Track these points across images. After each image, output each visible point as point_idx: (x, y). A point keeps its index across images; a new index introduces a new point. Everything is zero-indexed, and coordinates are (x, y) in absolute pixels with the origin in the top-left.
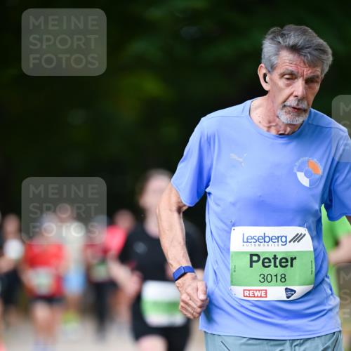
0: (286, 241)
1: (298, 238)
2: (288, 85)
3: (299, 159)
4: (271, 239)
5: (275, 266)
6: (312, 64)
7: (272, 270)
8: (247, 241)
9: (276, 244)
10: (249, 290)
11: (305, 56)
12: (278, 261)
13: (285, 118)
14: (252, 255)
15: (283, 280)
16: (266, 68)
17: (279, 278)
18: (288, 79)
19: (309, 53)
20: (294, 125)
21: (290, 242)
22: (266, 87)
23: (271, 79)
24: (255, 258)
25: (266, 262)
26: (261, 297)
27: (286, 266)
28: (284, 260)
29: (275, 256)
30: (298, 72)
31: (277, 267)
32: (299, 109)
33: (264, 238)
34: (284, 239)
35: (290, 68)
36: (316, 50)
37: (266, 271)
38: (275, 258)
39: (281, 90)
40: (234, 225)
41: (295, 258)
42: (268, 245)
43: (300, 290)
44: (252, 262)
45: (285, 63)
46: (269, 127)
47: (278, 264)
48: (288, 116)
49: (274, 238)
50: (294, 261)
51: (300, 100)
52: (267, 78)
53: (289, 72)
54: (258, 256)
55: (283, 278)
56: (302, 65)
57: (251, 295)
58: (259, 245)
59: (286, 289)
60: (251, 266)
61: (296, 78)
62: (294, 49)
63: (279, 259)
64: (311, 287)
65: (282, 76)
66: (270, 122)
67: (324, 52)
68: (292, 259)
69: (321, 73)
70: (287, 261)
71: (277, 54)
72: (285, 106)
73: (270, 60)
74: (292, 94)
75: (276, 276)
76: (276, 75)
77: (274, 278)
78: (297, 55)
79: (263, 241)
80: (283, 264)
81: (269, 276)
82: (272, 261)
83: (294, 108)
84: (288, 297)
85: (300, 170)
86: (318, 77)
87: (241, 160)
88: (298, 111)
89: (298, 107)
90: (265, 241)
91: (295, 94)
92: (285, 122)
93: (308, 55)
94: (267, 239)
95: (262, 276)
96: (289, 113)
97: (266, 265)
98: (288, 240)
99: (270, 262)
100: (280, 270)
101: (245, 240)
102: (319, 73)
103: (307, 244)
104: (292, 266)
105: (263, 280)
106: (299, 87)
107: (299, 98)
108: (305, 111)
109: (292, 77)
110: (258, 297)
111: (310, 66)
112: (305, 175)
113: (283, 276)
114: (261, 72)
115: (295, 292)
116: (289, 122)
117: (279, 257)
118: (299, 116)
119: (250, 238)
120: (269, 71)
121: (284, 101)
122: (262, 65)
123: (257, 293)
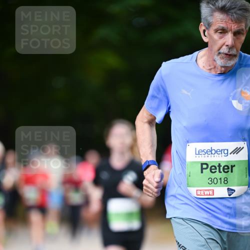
0: (227, 153)
1: (237, 151)
2: (221, 38)
4: (216, 152)
5: (220, 172)
6: (237, 21)
7: (217, 175)
8: (198, 153)
9: (220, 155)
10: (201, 190)
11: (232, 15)
12: (221, 168)
13: (220, 62)
14: (202, 164)
15: (226, 182)
16: (205, 26)
17: (223, 180)
18: (220, 33)
20: (228, 67)
21: (230, 154)
22: (205, 40)
23: (208, 34)
24: (205, 166)
25: (213, 169)
26: (209, 195)
27: (228, 171)
28: (226, 167)
29: (219, 164)
30: (228, 28)
31: (221, 172)
32: (230, 55)
33: (211, 151)
34: (226, 152)
35: (222, 25)
37: (213, 176)
38: (220, 166)
39: (216, 41)
40: (188, 142)
41: (234, 166)
42: (214, 156)
44: (202, 169)
45: (218, 21)
47: (222, 170)
48: (222, 61)
49: (219, 151)
50: (234, 168)
51: (231, 48)
52: (206, 33)
53: (221, 28)
54: (207, 164)
55: (226, 181)
56: (230, 22)
57: (202, 194)
58: (208, 156)
59: (228, 189)
60: (202, 172)
61: (227, 32)
63: (222, 166)
65: (216, 31)
68: (232, 167)
70: (228, 168)
71: (211, 15)
72: (220, 53)
73: (207, 20)
74: (224, 44)
75: (221, 179)
76: (212, 31)
77: (219, 181)
78: (226, 15)
79: (210, 153)
80: (226, 170)
81: (215, 180)
82: (218, 168)
83: (226, 54)
84: (229, 195)
86: (242, 30)
87: (189, 94)
88: (229, 56)
89: (229, 54)
90: (212, 154)
91: (227, 44)
92: (220, 64)
93: (234, 14)
94: (213, 152)
95: (210, 179)
96: (223, 58)
97: (213, 171)
98: (229, 152)
99: (216, 169)
100: (223, 175)
101: (197, 153)
102: (243, 27)
104: (232, 172)
105: (210, 182)
106: (229, 39)
107: (229, 46)
108: (235, 56)
109: (223, 31)
110: (207, 195)
111: (236, 23)
113: (226, 179)
114: (202, 28)
115: (235, 191)
116: (223, 65)
117: (223, 165)
118: (230, 60)
119: (200, 151)
120: (207, 28)
121: (219, 50)
122: (202, 23)
123: (206, 193)
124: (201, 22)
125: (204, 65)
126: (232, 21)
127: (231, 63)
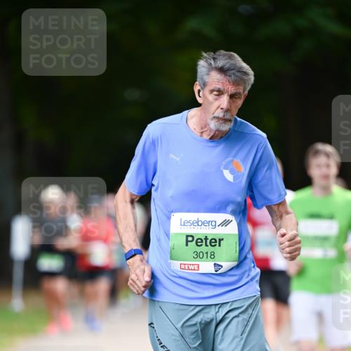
0: (215, 225)
1: (226, 223)
2: (216, 100)
3: (225, 159)
4: (203, 223)
5: (206, 245)
6: (236, 83)
7: (204, 249)
8: (184, 224)
9: (207, 227)
10: (185, 264)
11: (230, 76)
12: (208, 241)
13: (213, 125)
14: (187, 236)
15: (212, 257)
16: (200, 85)
17: (209, 255)
18: (216, 94)
19: (233, 74)
20: (221, 131)
21: (219, 226)
22: (200, 100)
23: (204, 95)
24: (190, 239)
25: (199, 242)
26: (194, 270)
27: (215, 245)
28: (213, 241)
29: (206, 237)
30: (224, 89)
31: (208, 246)
33: (197, 222)
34: (213, 223)
35: (218, 86)
36: (239, 71)
37: (199, 250)
38: (206, 238)
39: (211, 103)
40: (173, 211)
41: (223, 239)
42: (201, 228)
43: (226, 265)
44: (187, 241)
45: (214, 82)
46: (202, 133)
47: (208, 244)
50: (222, 242)
51: (227, 111)
52: (201, 93)
53: (217, 89)
54: (191, 236)
55: (213, 255)
56: (227, 83)
57: (186, 268)
58: (194, 228)
59: (215, 264)
60: (187, 245)
61: (223, 94)
62: (222, 70)
64: (236, 263)
65: (211, 92)
66: (202, 129)
67: (246, 74)
68: (220, 240)
69: (244, 91)
70: (216, 242)
71: (208, 74)
72: (214, 117)
73: (203, 79)
74: (219, 107)
75: (207, 253)
76: (207, 91)
77: (205, 255)
78: (223, 75)
79: (196, 224)
80: (213, 244)
81: (201, 254)
82: (204, 241)
84: (216, 271)
85: (226, 168)
86: (240, 94)
87: (178, 159)
89: (224, 118)
90: (198, 225)
91: (221, 107)
93: (233, 76)
94: (200, 223)
95: (196, 253)
97: (199, 244)
98: (218, 224)
99: (202, 242)
100: (210, 249)
101: (182, 224)
102: (241, 91)
103: (233, 228)
104: (220, 246)
105: (196, 257)
106: (224, 101)
107: (225, 110)
108: (230, 121)
109: (220, 93)
110: (191, 270)
111: (233, 84)
112: (230, 172)
113: (212, 253)
114: (197, 88)
115: (222, 267)
117: (210, 238)
119: (186, 222)
120: (202, 88)
121: (213, 114)
122: (197, 83)
123: (191, 267)
124: (196, 81)
125: (195, 127)
126: (229, 82)
127: (226, 127)
